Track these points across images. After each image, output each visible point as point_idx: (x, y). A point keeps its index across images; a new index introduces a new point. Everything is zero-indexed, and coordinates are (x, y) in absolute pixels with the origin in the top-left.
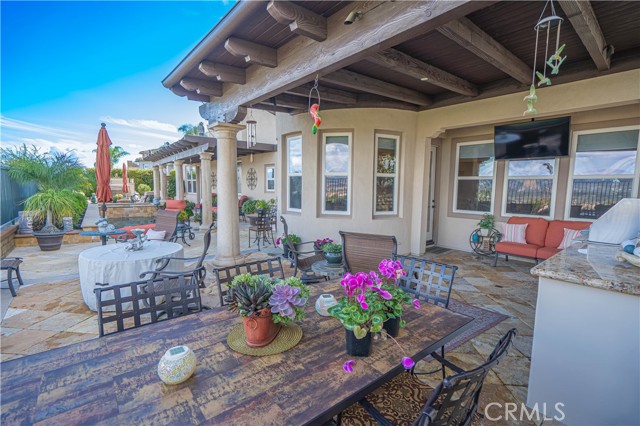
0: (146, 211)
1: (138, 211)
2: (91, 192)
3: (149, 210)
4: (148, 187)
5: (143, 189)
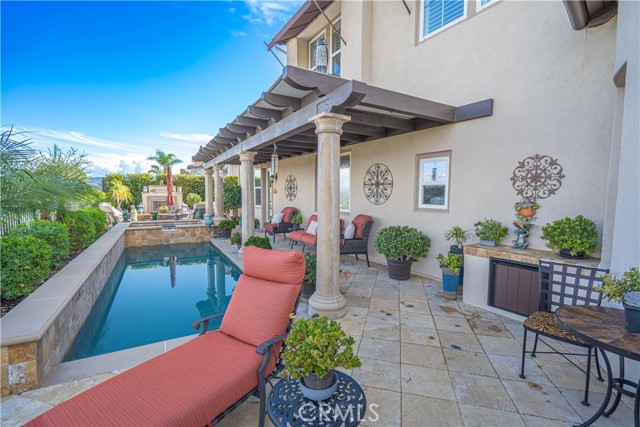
0: (194, 235)
1: (183, 235)
2: (131, 204)
3: (198, 233)
4: (199, 196)
5: (193, 200)
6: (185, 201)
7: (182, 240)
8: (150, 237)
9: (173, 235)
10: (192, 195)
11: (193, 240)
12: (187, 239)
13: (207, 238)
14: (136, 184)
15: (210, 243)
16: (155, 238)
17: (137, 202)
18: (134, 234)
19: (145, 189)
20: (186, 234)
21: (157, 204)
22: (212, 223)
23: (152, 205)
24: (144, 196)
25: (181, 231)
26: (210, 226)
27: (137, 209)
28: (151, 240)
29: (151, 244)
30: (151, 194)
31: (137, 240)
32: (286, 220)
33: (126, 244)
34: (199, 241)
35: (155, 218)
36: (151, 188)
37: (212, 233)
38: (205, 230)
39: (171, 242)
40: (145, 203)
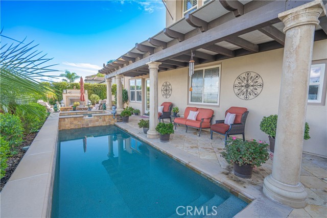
0: (104, 120)
1: (97, 121)
2: (56, 100)
3: (107, 119)
4: (98, 96)
5: (94, 98)
6: (89, 98)
7: (97, 124)
8: (76, 122)
9: (91, 121)
10: (94, 95)
11: (104, 124)
12: (100, 123)
13: (112, 122)
14: (59, 89)
15: (115, 125)
16: (79, 123)
17: (60, 99)
18: (65, 121)
19: (65, 91)
20: (100, 120)
21: (72, 101)
22: (116, 113)
23: (69, 102)
24: (64, 96)
25: (96, 118)
26: (115, 115)
27: (60, 103)
28: (77, 124)
29: (77, 127)
30: (68, 95)
31: (67, 125)
32: (166, 110)
33: (59, 128)
34: (108, 124)
35: (74, 110)
36: (68, 91)
37: (116, 119)
38: (111, 117)
39: (90, 125)
40: (65, 100)
